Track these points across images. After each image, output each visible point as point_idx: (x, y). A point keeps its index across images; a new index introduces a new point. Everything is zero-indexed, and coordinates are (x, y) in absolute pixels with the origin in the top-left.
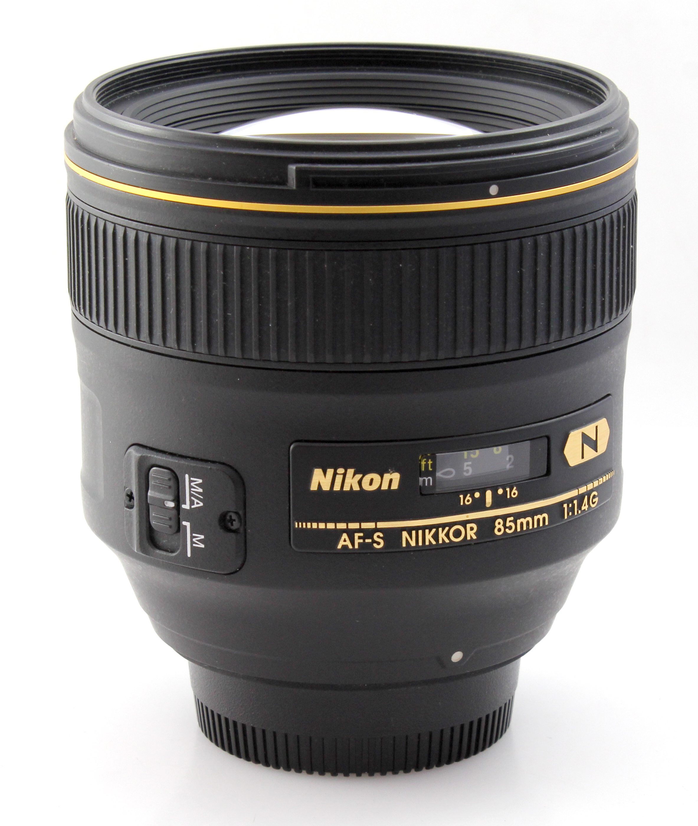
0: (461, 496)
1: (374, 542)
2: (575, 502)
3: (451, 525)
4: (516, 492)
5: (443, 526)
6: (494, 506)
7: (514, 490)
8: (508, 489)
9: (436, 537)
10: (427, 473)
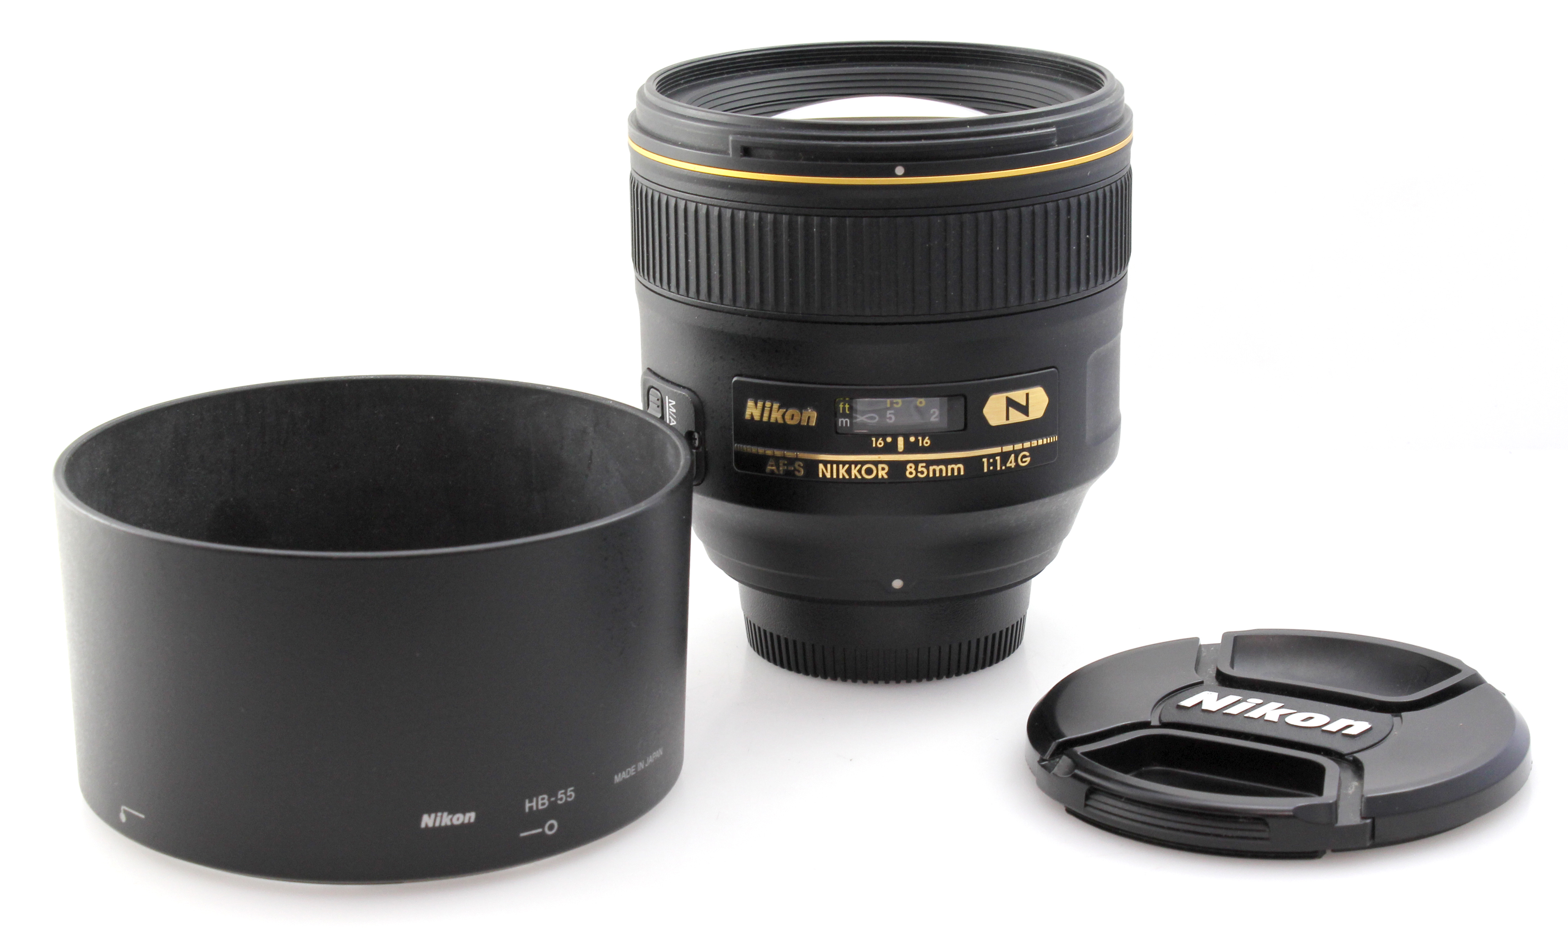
0: (874, 439)
1: (795, 469)
2: (998, 458)
3: (863, 463)
4: (929, 442)
5: (856, 463)
6: (907, 451)
7: (927, 440)
8: (920, 438)
9: (849, 471)
10: (844, 415)
